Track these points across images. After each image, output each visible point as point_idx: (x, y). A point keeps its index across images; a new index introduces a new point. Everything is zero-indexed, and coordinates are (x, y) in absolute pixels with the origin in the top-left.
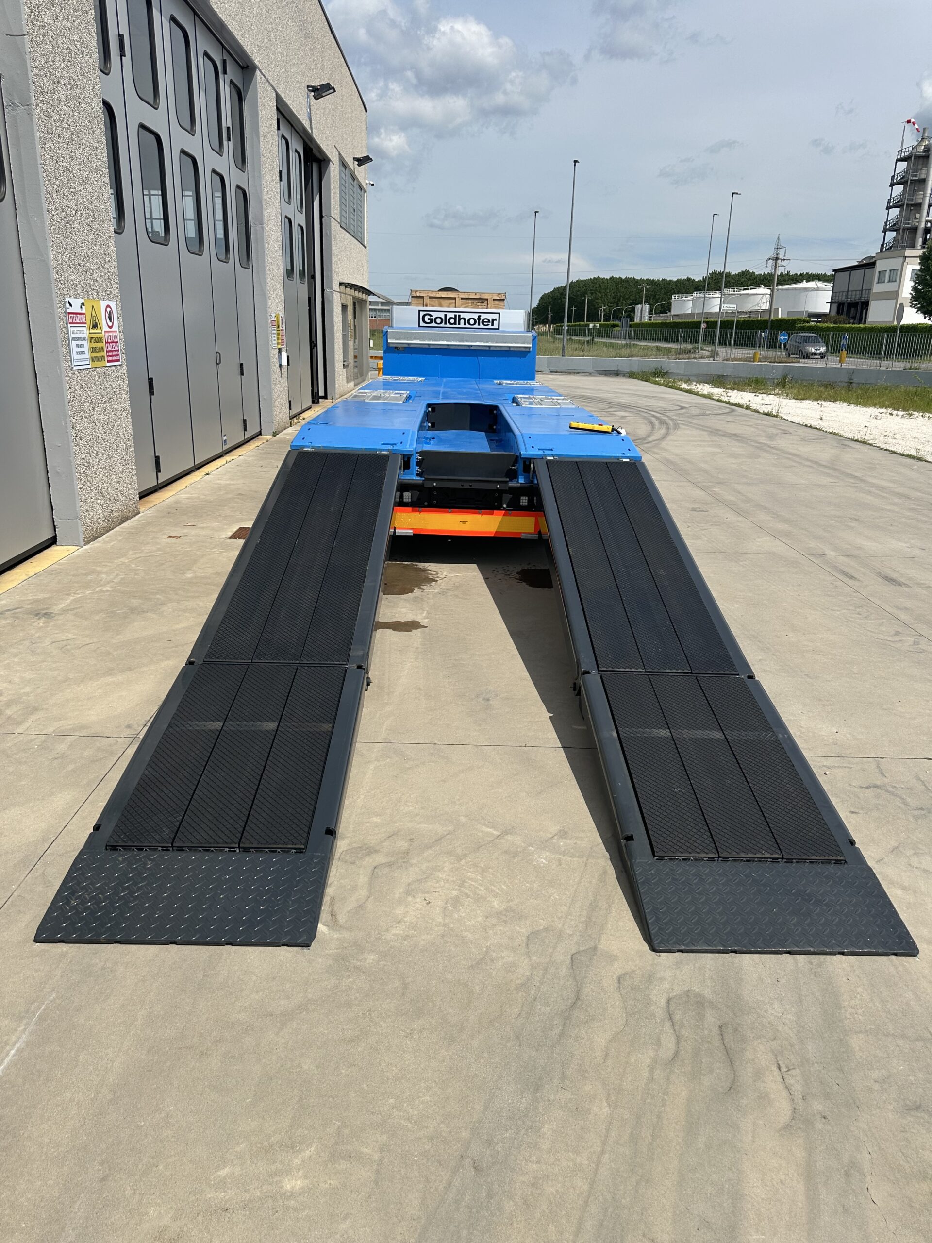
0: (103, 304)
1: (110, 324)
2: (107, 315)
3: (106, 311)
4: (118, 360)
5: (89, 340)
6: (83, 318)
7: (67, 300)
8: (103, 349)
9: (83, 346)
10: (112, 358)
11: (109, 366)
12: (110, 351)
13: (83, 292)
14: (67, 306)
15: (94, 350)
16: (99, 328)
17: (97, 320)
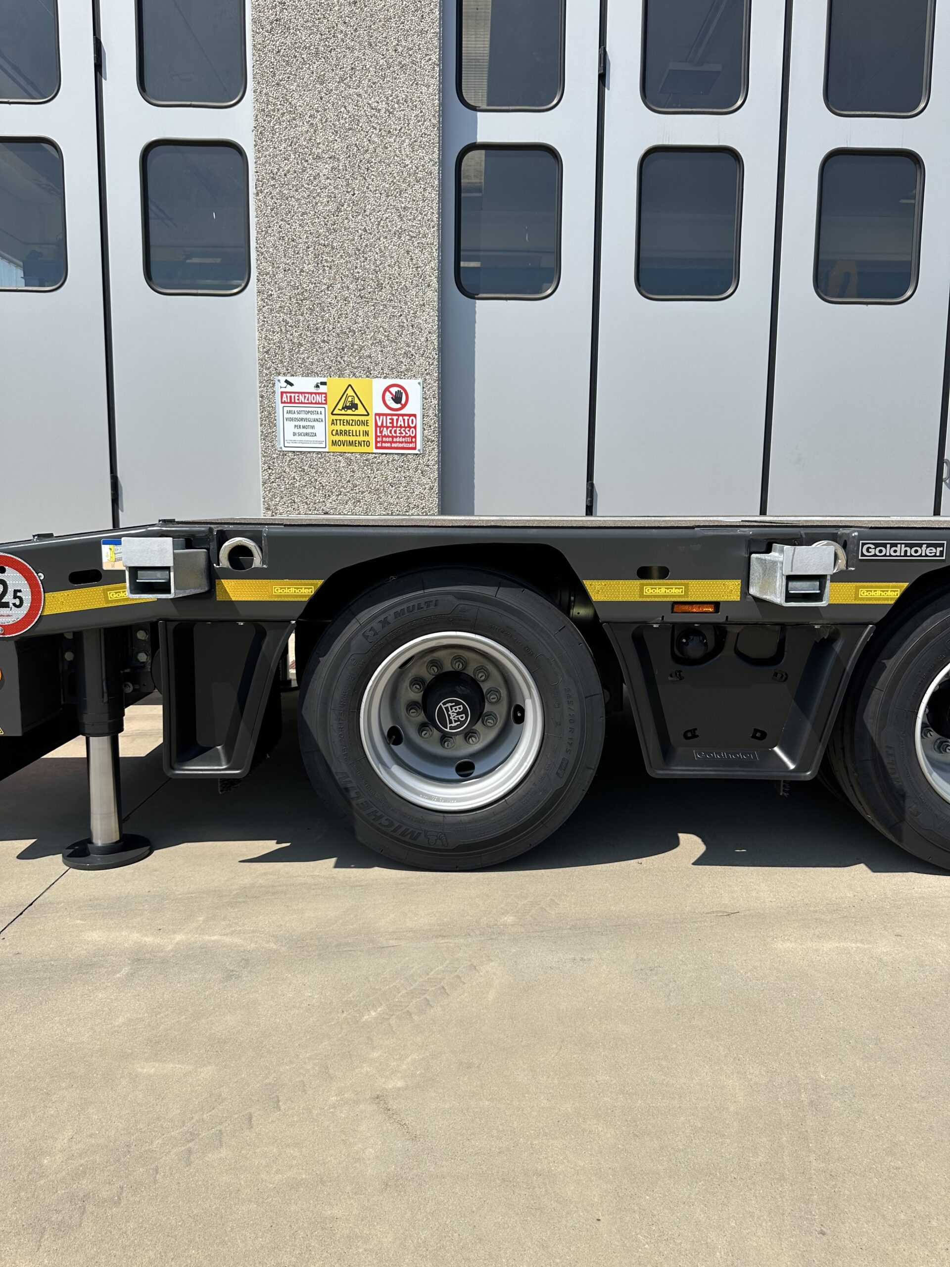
0: (379, 385)
1: (399, 406)
2: (388, 396)
3: (387, 389)
4: (415, 448)
5: (329, 422)
6: (318, 398)
7: (282, 379)
8: (366, 433)
9: (313, 427)
10: (393, 445)
11: (382, 454)
12: (388, 436)
13: (329, 371)
14: (280, 385)
15: (340, 433)
16: (361, 411)
17: (357, 401)
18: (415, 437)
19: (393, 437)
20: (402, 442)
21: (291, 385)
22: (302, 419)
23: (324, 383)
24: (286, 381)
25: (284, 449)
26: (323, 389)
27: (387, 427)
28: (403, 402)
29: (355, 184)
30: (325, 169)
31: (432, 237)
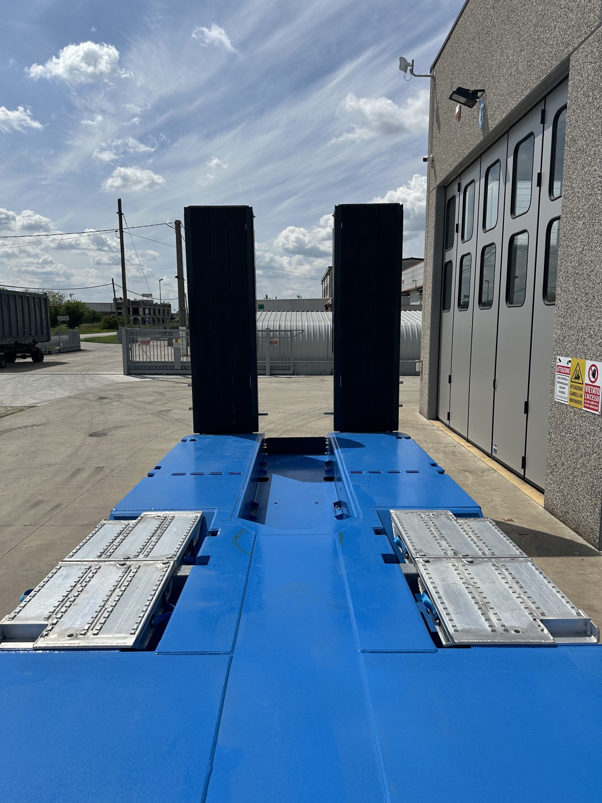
0: (589, 363)
3: (590, 368)
4: (597, 411)
5: (570, 386)
6: (567, 371)
7: (558, 357)
8: (581, 396)
9: (564, 388)
10: (591, 406)
11: (586, 411)
12: (588, 400)
13: (573, 353)
14: (557, 361)
15: (573, 394)
17: (580, 375)
18: (598, 403)
19: (591, 401)
20: (593, 405)
21: (560, 361)
22: (562, 383)
23: (570, 361)
24: (559, 359)
25: (556, 400)
26: (570, 365)
27: (589, 394)
28: (596, 377)
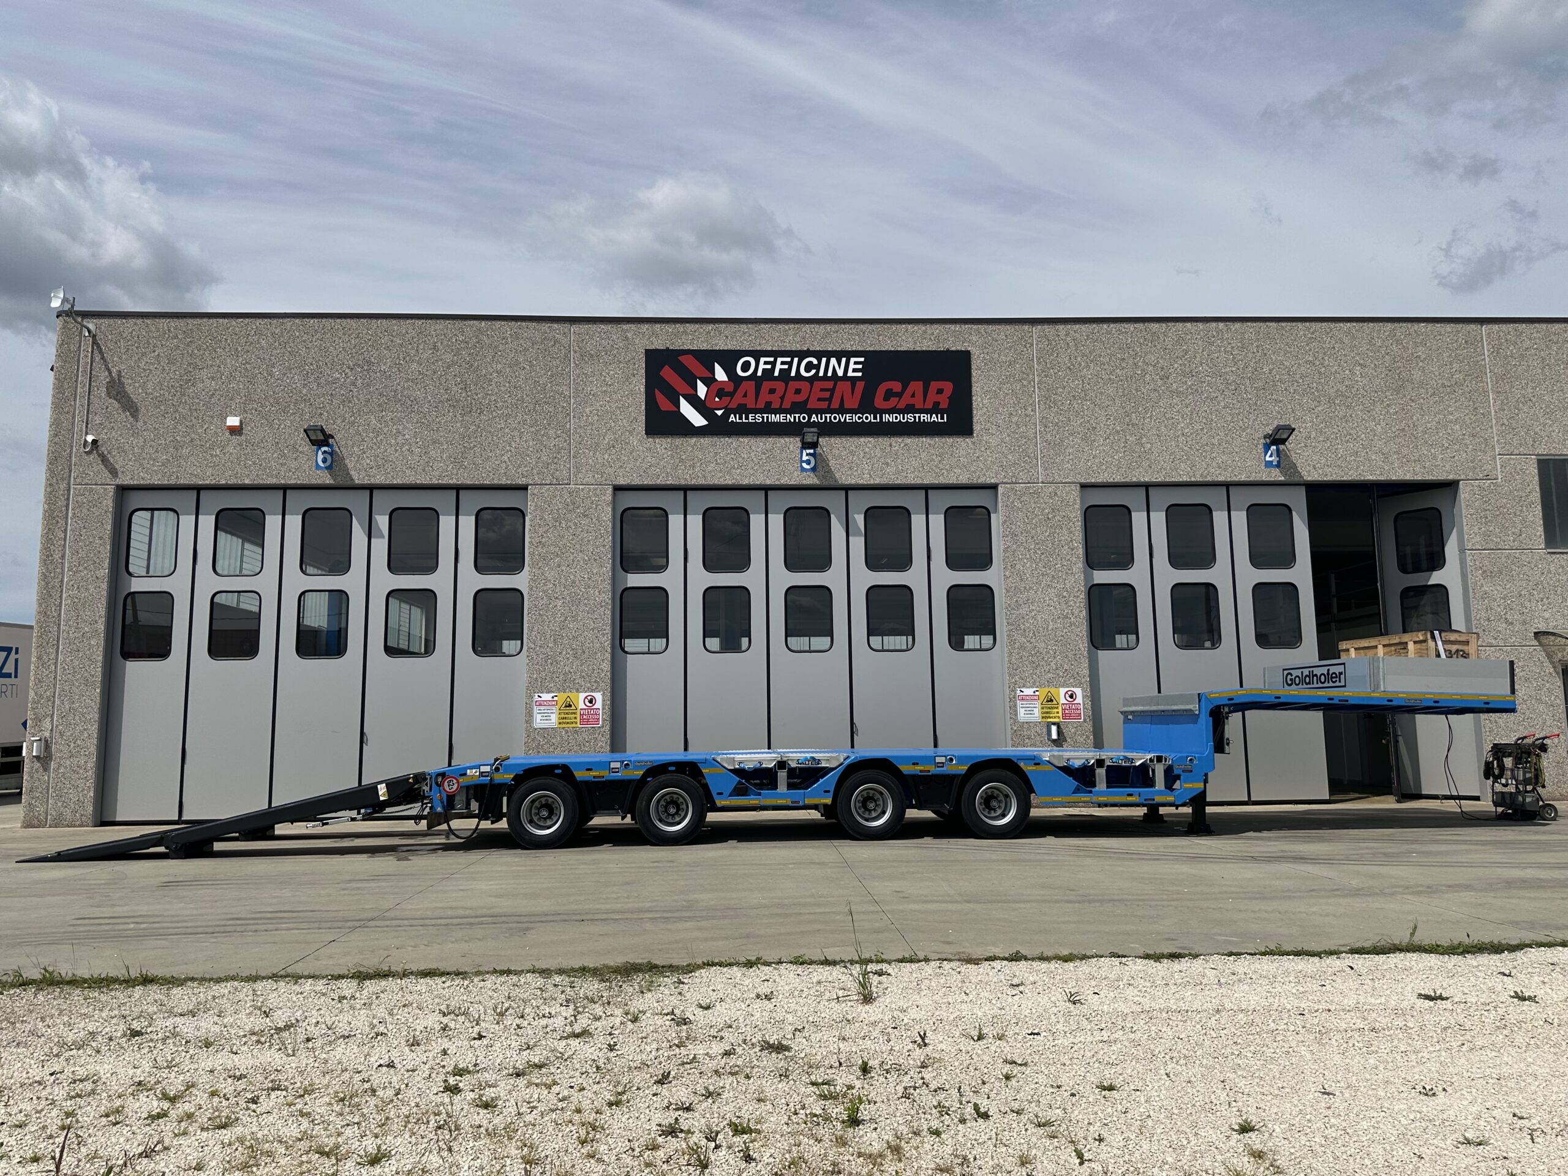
0: (582, 696)
1: (591, 705)
2: (587, 701)
3: (586, 698)
4: (599, 725)
5: (557, 714)
6: (552, 703)
7: (536, 695)
8: (575, 718)
9: (549, 716)
10: (588, 723)
12: (586, 719)
13: (559, 690)
14: (536, 698)
15: (563, 718)
16: (573, 707)
17: (572, 703)
18: (599, 718)
19: (588, 719)
20: (593, 721)
21: (540, 697)
22: (545, 713)
23: (556, 696)
25: (536, 727)
27: (586, 715)
28: (594, 703)
29: (573, 609)
30: (560, 603)
31: (608, 630)
